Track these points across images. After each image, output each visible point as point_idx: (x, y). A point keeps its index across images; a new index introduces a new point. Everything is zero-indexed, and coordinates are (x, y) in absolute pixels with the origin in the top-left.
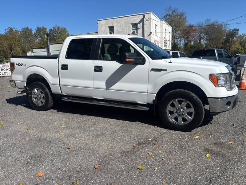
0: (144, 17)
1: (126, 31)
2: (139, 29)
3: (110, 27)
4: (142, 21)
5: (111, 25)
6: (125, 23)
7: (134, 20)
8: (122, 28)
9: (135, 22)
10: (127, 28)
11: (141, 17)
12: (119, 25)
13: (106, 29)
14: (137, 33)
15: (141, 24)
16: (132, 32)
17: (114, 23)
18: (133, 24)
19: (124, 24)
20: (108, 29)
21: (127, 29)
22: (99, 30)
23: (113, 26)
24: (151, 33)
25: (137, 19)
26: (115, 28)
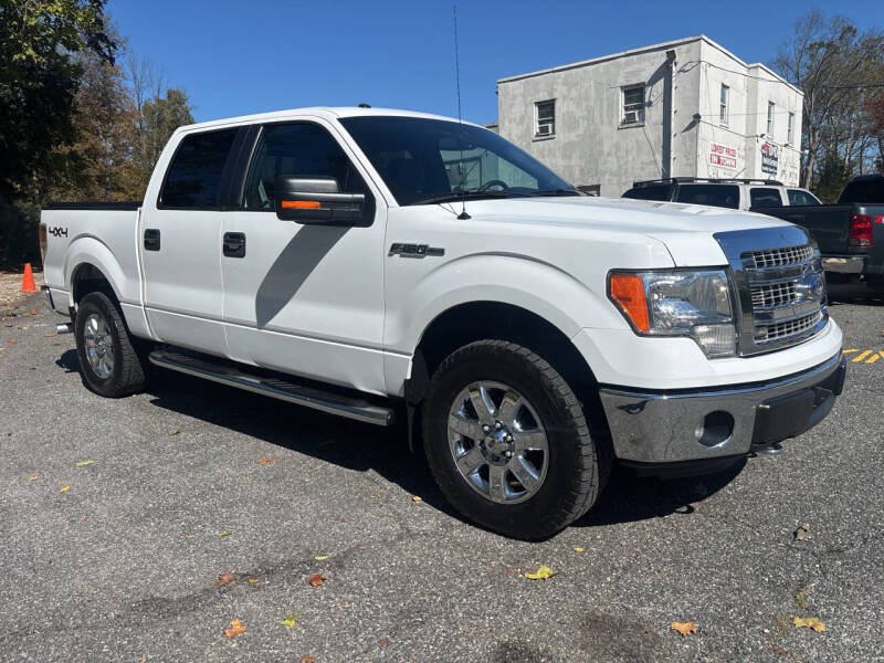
0: (671, 56)
1: (601, 115)
2: (650, 104)
3: (540, 105)
4: (665, 72)
5: (543, 97)
6: (598, 84)
7: (633, 73)
8: (584, 103)
9: (634, 81)
10: (605, 103)
11: (661, 57)
12: (574, 93)
13: (526, 111)
14: (643, 119)
15: (660, 85)
16: (622, 116)
17: (555, 87)
18: (626, 87)
19: (593, 89)
20: (536, 110)
21: (605, 107)
22: (500, 118)
23: (554, 100)
24: (697, 117)
25: (644, 67)
26: (558, 105)
